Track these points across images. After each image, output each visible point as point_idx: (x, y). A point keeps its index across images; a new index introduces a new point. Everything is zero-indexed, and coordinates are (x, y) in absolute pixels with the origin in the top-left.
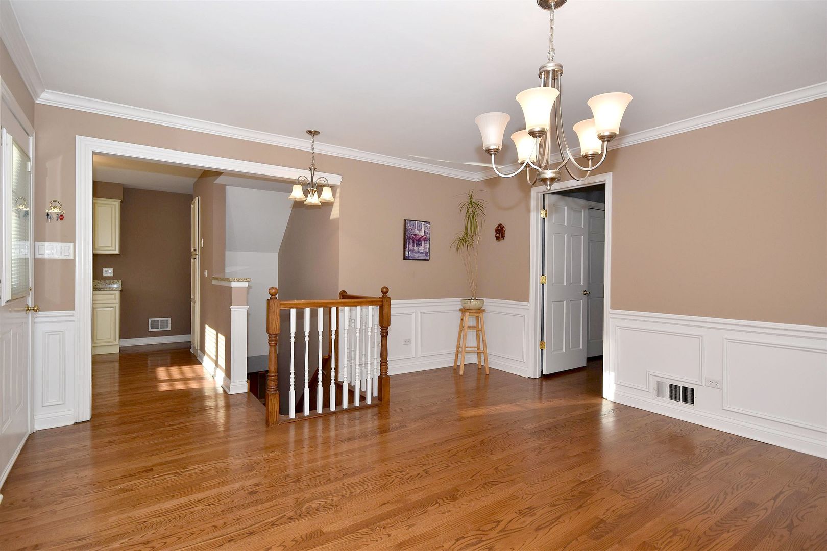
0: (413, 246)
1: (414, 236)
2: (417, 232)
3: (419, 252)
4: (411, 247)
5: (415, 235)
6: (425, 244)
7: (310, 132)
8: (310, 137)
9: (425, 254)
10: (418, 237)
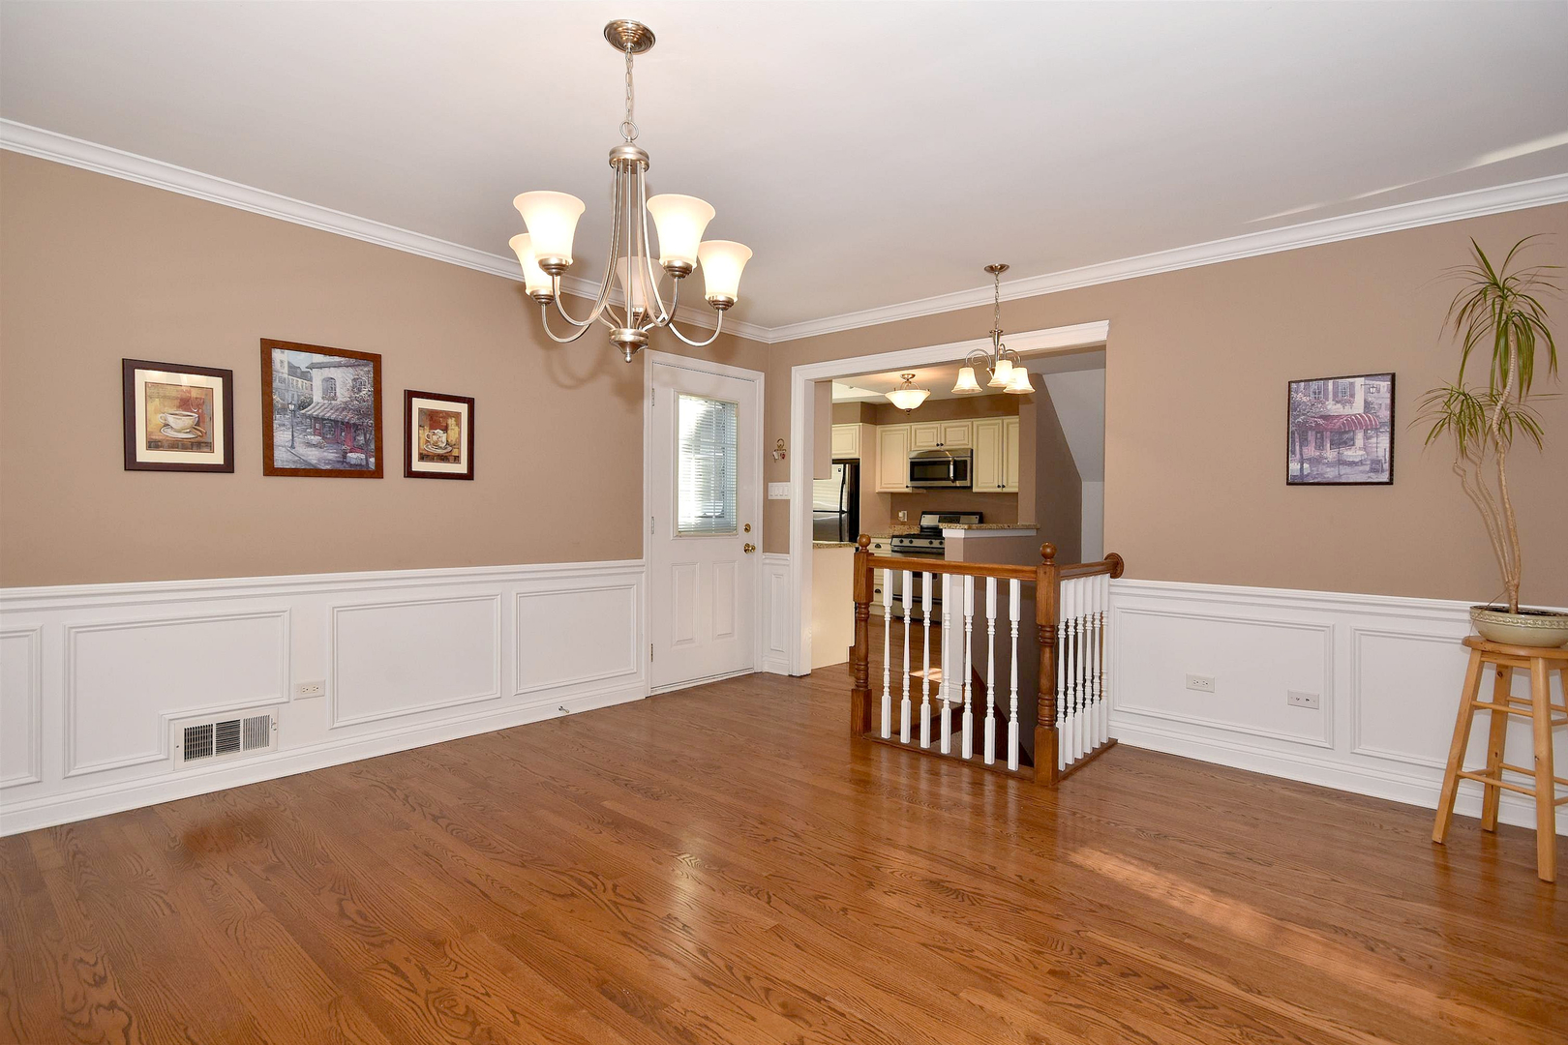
0: (1320, 446)
1: (1320, 421)
2: (1332, 408)
3: (1341, 462)
4: (1310, 451)
5: (1325, 417)
6: (1367, 438)
7: (992, 269)
8: (992, 276)
9: (1367, 468)
10: (1338, 424)
